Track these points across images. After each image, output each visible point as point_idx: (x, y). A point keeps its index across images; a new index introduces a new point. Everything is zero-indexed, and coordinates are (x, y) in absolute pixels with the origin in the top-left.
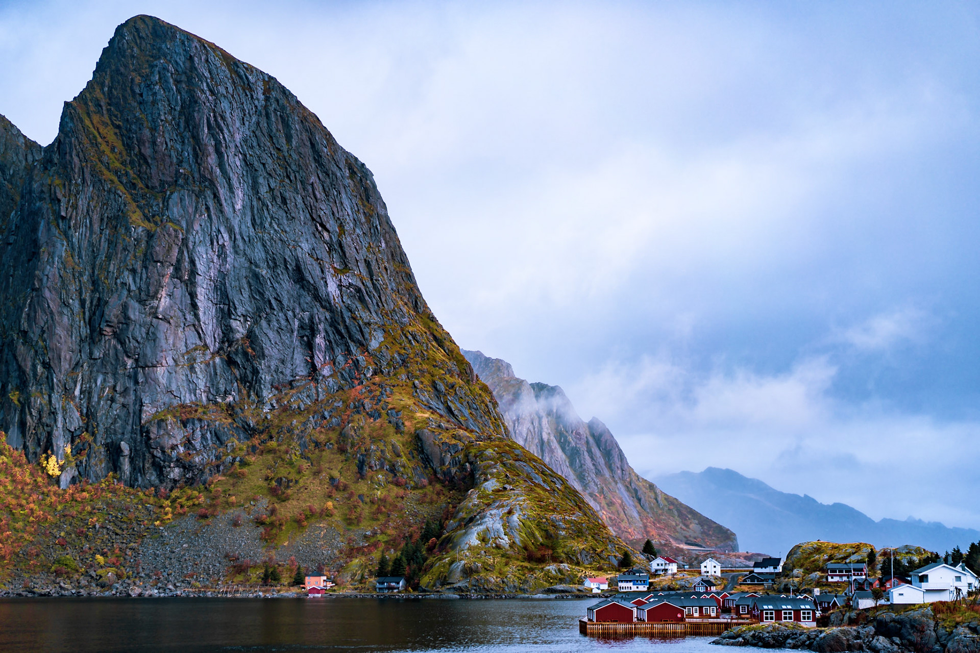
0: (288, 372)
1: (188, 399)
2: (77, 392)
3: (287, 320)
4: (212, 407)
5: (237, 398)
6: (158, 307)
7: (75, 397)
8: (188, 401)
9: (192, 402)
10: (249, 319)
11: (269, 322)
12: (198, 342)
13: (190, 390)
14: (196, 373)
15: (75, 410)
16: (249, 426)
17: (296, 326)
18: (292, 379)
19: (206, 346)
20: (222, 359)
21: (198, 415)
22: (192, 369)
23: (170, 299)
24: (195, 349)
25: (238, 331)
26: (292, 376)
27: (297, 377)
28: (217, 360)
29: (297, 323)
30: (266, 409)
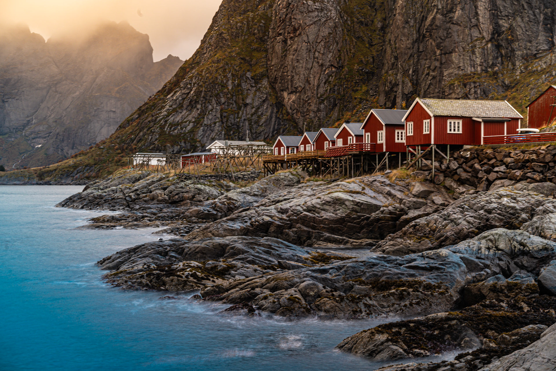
0: (533, 49)
1: (469, 70)
2: (411, 72)
3: (535, 15)
4: (484, 74)
5: (501, 67)
6: (454, 17)
7: (409, 75)
8: (469, 72)
9: (471, 72)
10: (510, 18)
11: (522, 18)
12: (479, 36)
13: (471, 65)
14: (475, 54)
15: (409, 82)
16: (505, 84)
17: (541, 19)
18: (536, 52)
19: (483, 38)
20: (492, 45)
21: (474, 80)
22: (473, 52)
23: (462, 11)
24: (476, 40)
25: (504, 26)
26: (536, 50)
27: (540, 51)
28: (489, 45)
29: (542, 16)
30: (518, 73)
